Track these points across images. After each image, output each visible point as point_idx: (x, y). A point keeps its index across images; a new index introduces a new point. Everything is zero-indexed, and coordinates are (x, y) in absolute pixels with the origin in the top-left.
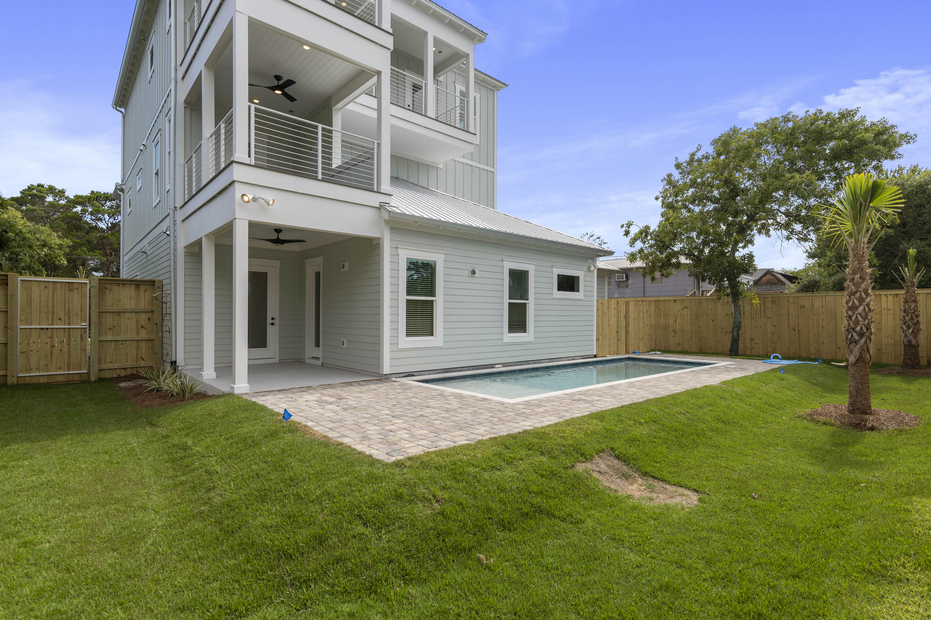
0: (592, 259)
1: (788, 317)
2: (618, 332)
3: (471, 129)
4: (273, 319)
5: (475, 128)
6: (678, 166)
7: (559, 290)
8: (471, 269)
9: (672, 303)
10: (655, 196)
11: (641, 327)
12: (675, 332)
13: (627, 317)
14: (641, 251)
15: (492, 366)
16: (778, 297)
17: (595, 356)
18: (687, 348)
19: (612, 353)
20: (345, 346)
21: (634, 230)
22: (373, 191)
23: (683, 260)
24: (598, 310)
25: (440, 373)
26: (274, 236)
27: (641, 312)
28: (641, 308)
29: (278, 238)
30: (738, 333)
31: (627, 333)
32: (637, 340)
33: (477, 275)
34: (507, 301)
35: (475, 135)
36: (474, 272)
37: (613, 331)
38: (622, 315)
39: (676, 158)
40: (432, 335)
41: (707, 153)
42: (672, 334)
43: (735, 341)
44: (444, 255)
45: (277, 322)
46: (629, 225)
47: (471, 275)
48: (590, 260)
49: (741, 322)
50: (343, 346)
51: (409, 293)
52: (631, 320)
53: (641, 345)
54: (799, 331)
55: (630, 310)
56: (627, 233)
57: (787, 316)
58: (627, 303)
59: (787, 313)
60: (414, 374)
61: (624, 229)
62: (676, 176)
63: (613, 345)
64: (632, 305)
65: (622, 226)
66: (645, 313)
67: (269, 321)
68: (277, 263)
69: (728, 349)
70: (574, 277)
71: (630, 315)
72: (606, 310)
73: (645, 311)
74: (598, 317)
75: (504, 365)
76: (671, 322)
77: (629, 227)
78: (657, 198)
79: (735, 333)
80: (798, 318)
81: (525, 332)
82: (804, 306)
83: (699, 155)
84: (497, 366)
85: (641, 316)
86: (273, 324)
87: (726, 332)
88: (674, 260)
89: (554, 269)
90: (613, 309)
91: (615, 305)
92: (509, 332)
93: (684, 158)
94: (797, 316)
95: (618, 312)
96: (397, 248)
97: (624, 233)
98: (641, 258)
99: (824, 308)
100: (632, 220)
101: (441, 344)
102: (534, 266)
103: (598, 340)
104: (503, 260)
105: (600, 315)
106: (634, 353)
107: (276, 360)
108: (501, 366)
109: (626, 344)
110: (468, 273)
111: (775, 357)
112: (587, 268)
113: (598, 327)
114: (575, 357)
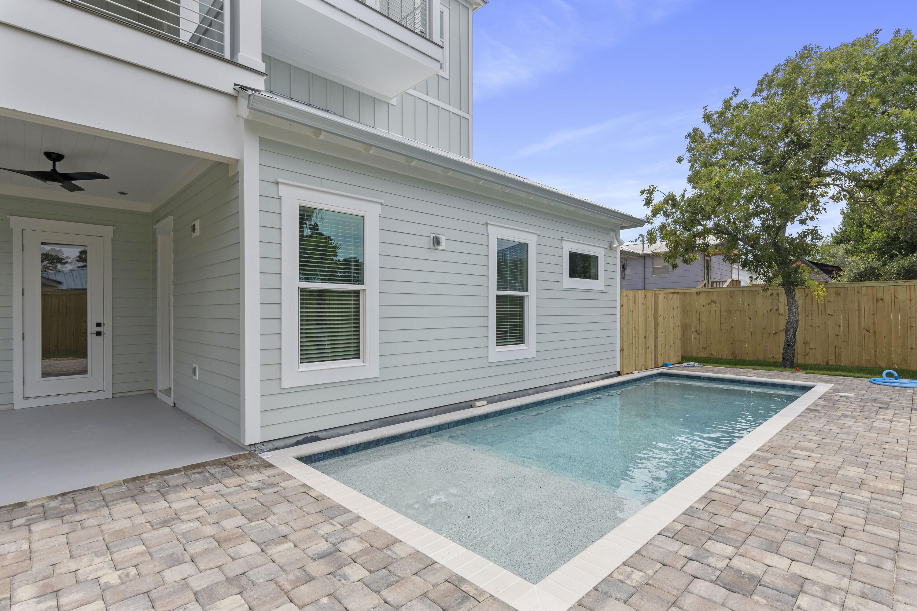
0: (613, 230)
1: (859, 313)
2: (645, 337)
3: (436, 38)
4: (99, 325)
5: (442, 36)
6: (707, 118)
7: (571, 275)
8: (432, 236)
9: (694, 296)
10: (677, 157)
11: (672, 330)
12: (698, 333)
13: (656, 315)
14: (662, 228)
15: (470, 404)
16: (844, 287)
17: (619, 374)
18: (715, 354)
19: (639, 368)
20: (197, 377)
21: (658, 198)
22: (222, 59)
23: (712, 240)
24: (622, 306)
25: (374, 427)
26: (47, 166)
27: (672, 308)
28: (672, 302)
29: (54, 170)
30: (794, 335)
31: (656, 338)
32: (667, 347)
33: (443, 246)
34: (493, 292)
35: (442, 47)
36: (437, 241)
37: (640, 336)
38: (650, 314)
39: (705, 108)
40: (357, 356)
41: (745, 100)
42: (694, 335)
43: (790, 346)
44: (379, 206)
45: (107, 329)
46: (651, 191)
47: (432, 246)
48: (612, 233)
49: (798, 320)
50: (194, 377)
51: (305, 276)
52: (661, 320)
53: (672, 354)
54: (875, 333)
55: (660, 305)
56: (648, 202)
57: (857, 312)
58: (656, 297)
59: (857, 308)
60: (320, 435)
61: (645, 196)
62: (706, 129)
63: (640, 355)
64: (661, 297)
65: (643, 192)
66: (676, 310)
67: (91, 328)
68: (108, 231)
69: (779, 357)
70: (589, 256)
71: (660, 313)
72: (632, 307)
73: (676, 307)
74: (622, 316)
75: (491, 400)
76: (693, 320)
77: (651, 194)
78: (679, 160)
79: (791, 336)
80: (874, 315)
81: (522, 342)
82: (882, 299)
83: (736, 101)
84: (478, 404)
85: (672, 315)
86: (99, 334)
87: (770, 334)
88: (699, 241)
89: (564, 242)
90: (640, 304)
91: (643, 299)
92: (499, 344)
93: (716, 107)
94: (872, 313)
95: (646, 309)
96: (277, 183)
97: (644, 202)
98: (663, 238)
99: (913, 301)
100: (655, 185)
101: (375, 372)
102: (535, 237)
103: (622, 349)
104: (487, 224)
105: (625, 314)
106: (664, 365)
107: (108, 395)
108: (485, 402)
109: (655, 354)
110: (427, 242)
111: (889, 375)
112: (608, 243)
113: (622, 331)
114: (593, 377)
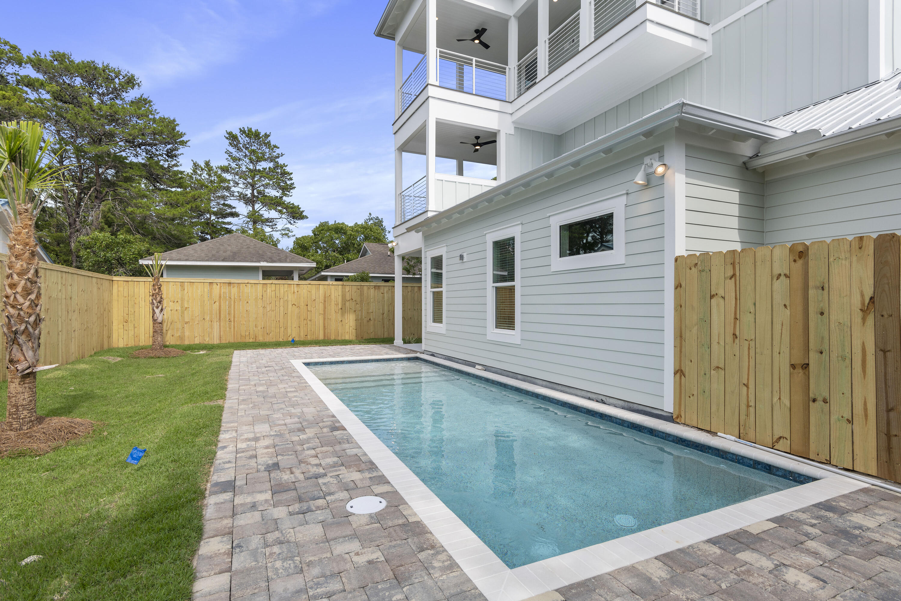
8: (460, 255)
15: (473, 365)
33: (465, 260)
34: (490, 285)
36: (462, 258)
40: (442, 322)
44: (446, 247)
47: (461, 261)
75: (487, 368)
89: (551, 218)
92: (498, 327)
96: (427, 252)
101: (444, 331)
102: (520, 227)
103: (678, 373)
104: (485, 234)
108: (482, 368)
114: (607, 398)
